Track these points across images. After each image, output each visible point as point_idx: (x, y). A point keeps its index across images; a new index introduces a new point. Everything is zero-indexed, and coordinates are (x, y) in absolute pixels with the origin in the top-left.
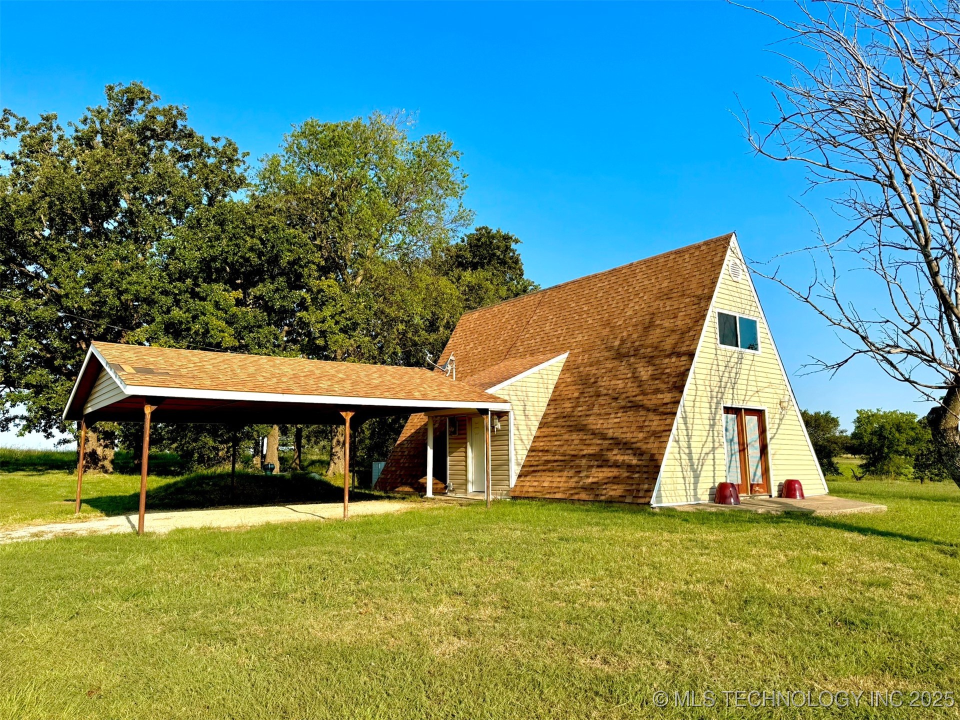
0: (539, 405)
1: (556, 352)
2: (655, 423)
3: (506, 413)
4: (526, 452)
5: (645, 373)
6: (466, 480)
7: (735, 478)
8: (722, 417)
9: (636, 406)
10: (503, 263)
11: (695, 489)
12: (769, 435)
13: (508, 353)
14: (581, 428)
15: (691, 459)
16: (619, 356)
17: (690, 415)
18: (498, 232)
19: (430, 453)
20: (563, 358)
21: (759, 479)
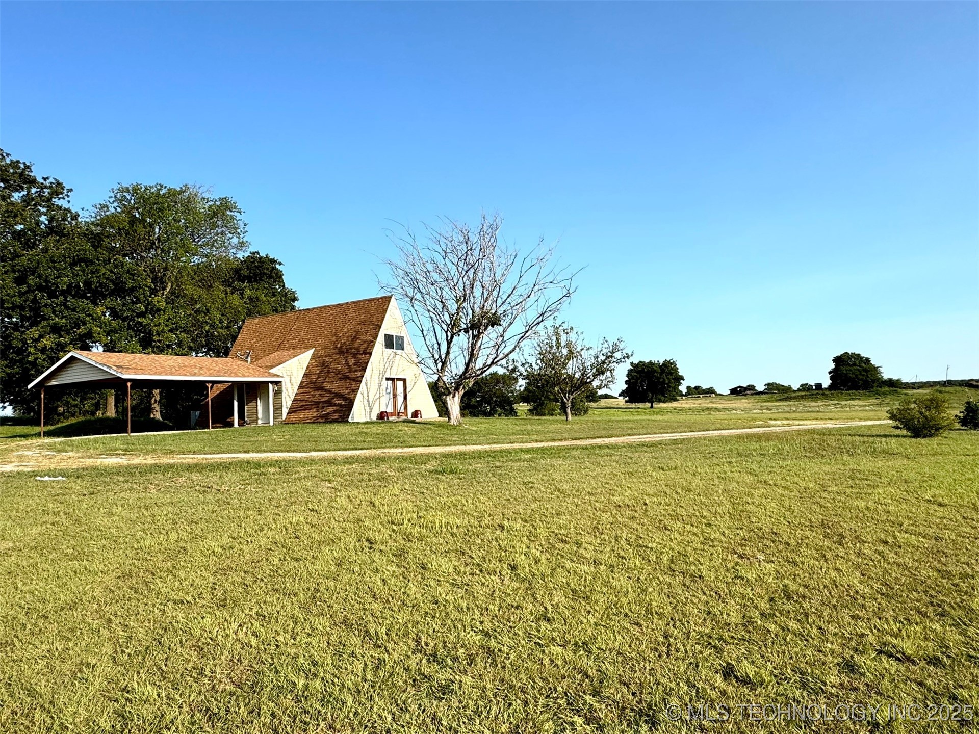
0: (298, 378)
1: (307, 348)
2: (354, 386)
3: (280, 382)
4: (291, 402)
5: (352, 361)
6: (257, 417)
7: (390, 410)
8: (385, 382)
9: (346, 378)
10: (270, 277)
11: (370, 414)
12: (408, 390)
13: (279, 347)
14: (321, 388)
15: (368, 401)
16: (341, 352)
17: (369, 382)
18: (267, 255)
19: (236, 403)
20: (310, 352)
21: (402, 410)
